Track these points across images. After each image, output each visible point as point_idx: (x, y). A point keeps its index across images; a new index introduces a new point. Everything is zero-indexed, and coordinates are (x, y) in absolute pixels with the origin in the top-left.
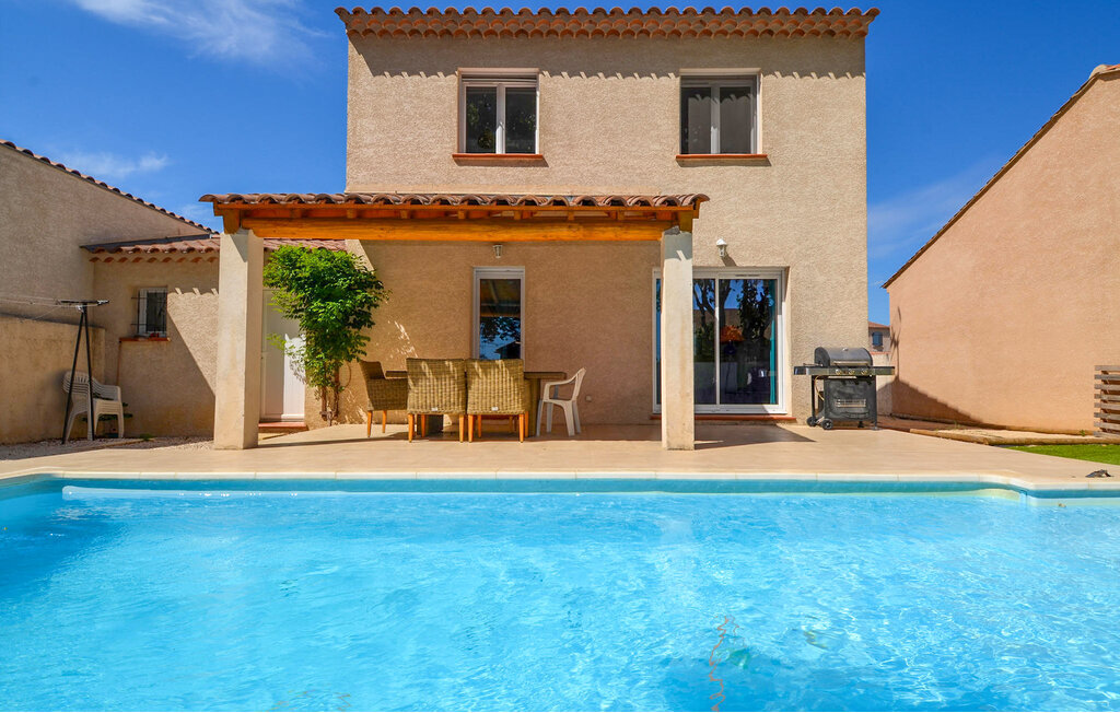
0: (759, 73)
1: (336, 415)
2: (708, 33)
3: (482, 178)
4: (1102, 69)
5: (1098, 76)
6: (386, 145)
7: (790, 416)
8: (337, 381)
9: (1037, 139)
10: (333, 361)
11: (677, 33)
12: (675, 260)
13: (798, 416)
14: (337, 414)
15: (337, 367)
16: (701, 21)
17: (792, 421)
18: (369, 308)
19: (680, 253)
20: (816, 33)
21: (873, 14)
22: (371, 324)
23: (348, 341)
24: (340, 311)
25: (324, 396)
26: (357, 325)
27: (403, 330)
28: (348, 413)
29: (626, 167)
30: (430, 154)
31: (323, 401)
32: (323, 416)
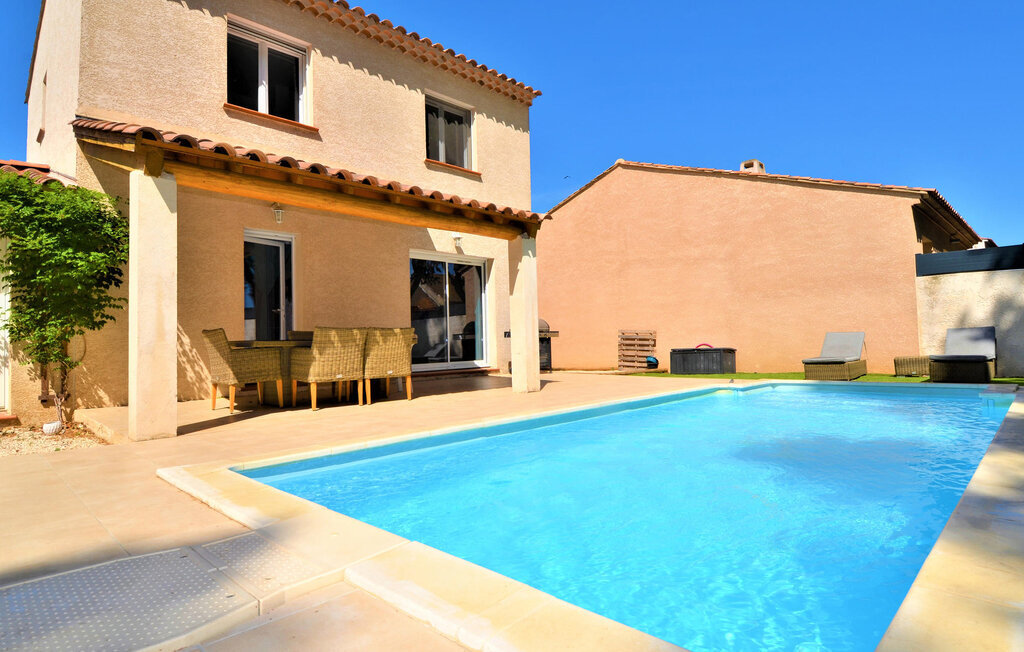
0: (474, 110)
1: (66, 400)
2: (445, 68)
3: (255, 136)
4: (622, 161)
5: (619, 165)
6: (136, 69)
7: (495, 368)
9: (582, 191)
11: (425, 59)
12: (527, 257)
13: (501, 368)
14: (68, 397)
16: (443, 57)
17: (497, 371)
19: (530, 252)
20: (506, 94)
21: (539, 94)
25: (44, 375)
28: (81, 396)
29: (388, 158)
30: (194, 95)
31: (43, 383)
32: (43, 401)
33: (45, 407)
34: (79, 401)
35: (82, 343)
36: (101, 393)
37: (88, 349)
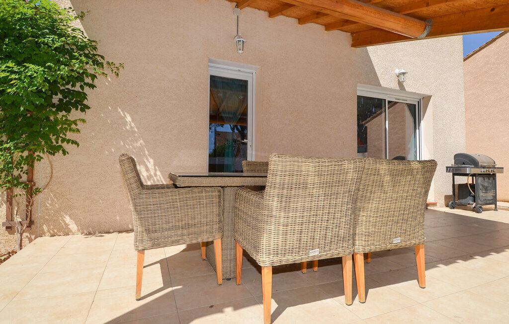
1: (29, 226)
7: (433, 201)
8: (31, 180)
10: (26, 154)
13: (437, 201)
14: (31, 223)
15: (30, 161)
18: (82, 87)
22: (85, 108)
23: (53, 127)
24: (46, 80)
25: (10, 201)
26: (64, 106)
27: (129, 118)
28: (47, 222)
31: (8, 208)
32: (7, 228)
33: (10, 233)
34: (45, 227)
35: (49, 169)
36: (67, 219)
37: (54, 175)
